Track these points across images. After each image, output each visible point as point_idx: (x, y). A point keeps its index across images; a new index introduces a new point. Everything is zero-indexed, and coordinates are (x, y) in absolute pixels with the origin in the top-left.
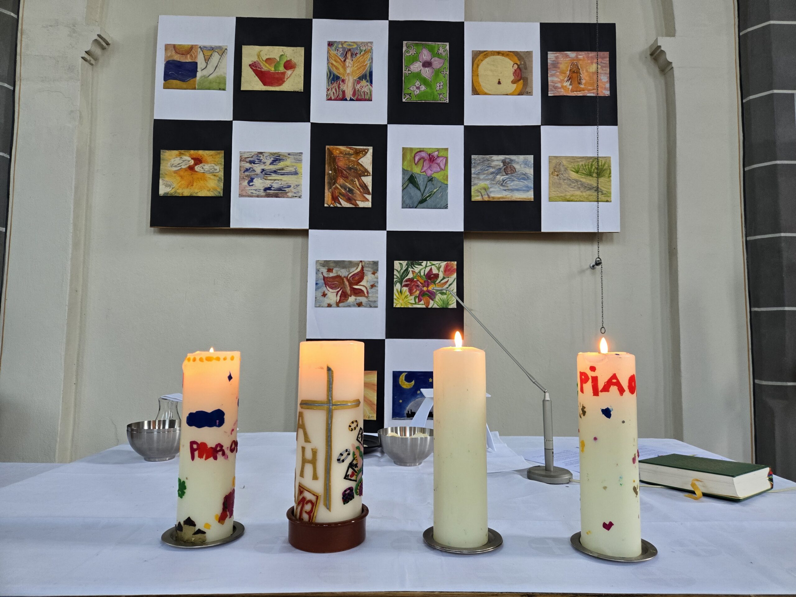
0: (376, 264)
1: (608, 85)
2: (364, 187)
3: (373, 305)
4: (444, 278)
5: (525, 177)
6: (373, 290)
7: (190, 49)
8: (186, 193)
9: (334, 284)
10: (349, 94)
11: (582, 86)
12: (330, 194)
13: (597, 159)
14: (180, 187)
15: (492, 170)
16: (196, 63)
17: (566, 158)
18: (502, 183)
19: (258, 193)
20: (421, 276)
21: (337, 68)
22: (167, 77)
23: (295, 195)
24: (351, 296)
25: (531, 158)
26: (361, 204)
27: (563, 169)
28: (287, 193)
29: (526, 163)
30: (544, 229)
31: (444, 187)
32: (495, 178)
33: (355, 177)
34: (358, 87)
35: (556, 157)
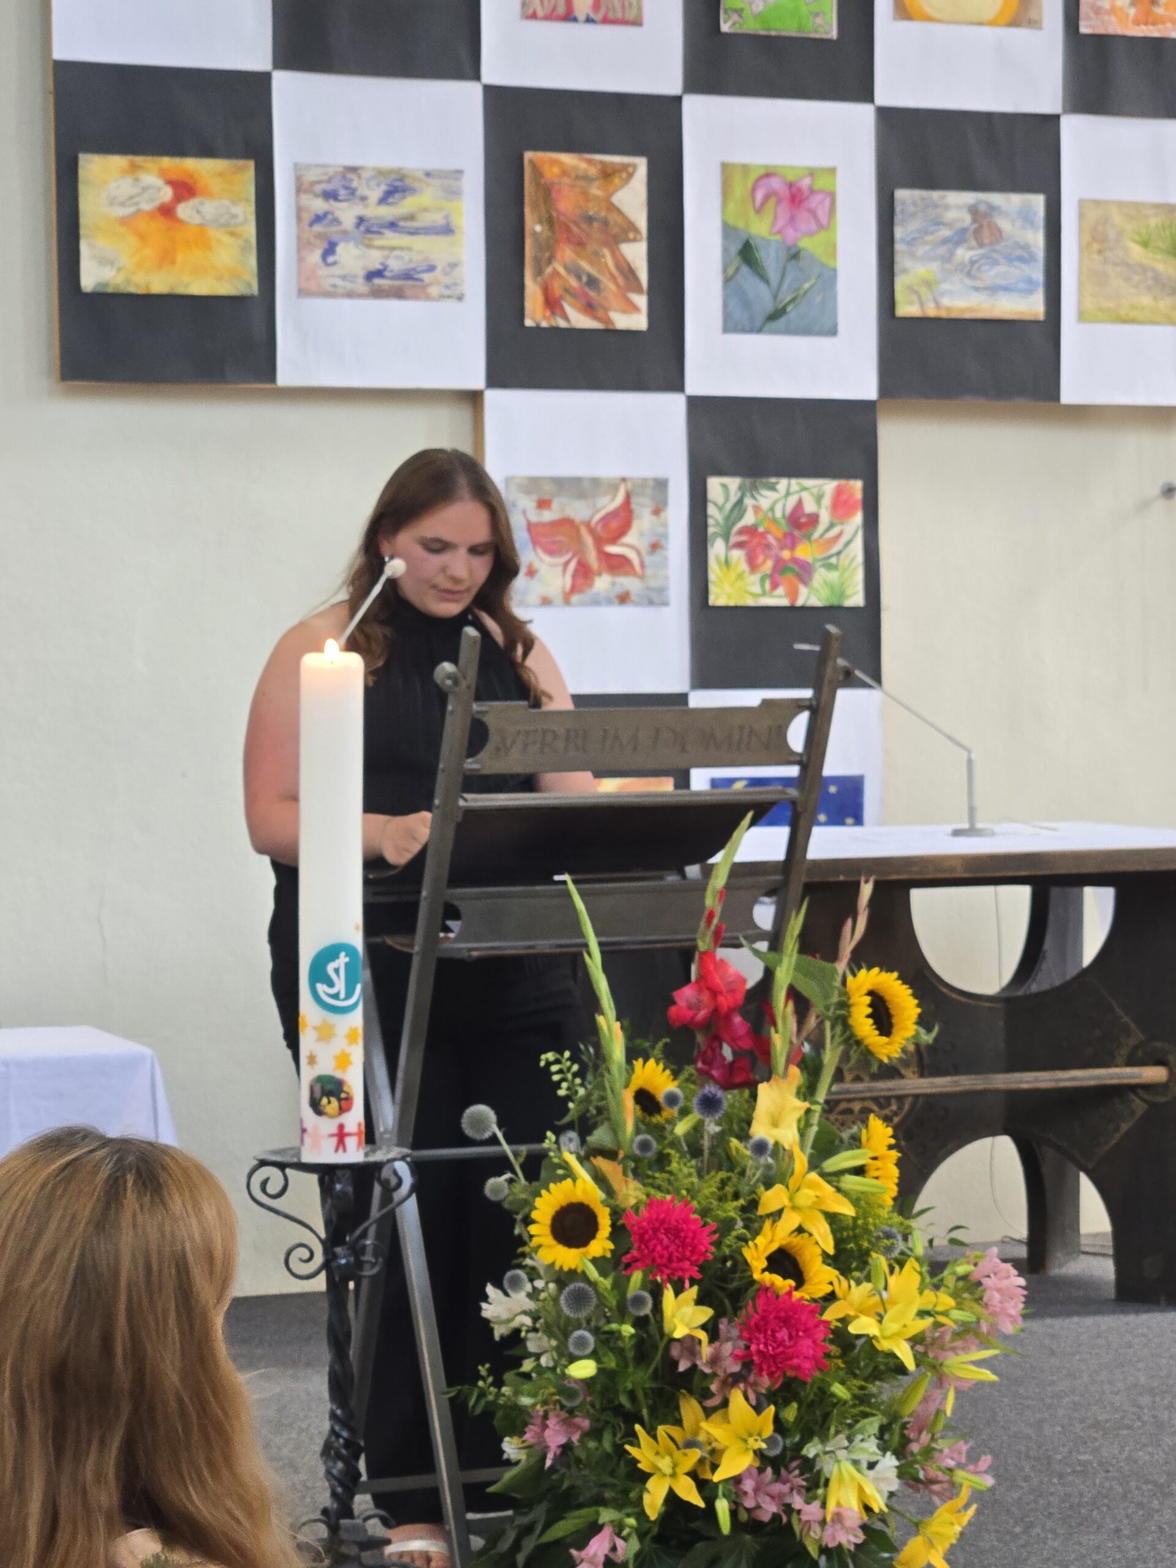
0: (661, 485)
2: (629, 273)
3: (656, 599)
4: (832, 526)
5: (1024, 254)
6: (656, 558)
8: (159, 284)
9: (554, 543)
11: (1160, 10)
12: (539, 291)
14: (138, 265)
15: (945, 233)
17: (1120, 204)
18: (970, 270)
19: (348, 285)
20: (774, 520)
23: (447, 292)
24: (599, 574)
25: (1038, 202)
26: (623, 321)
27: (1112, 236)
28: (428, 285)
29: (1026, 216)
30: (1066, 397)
31: (828, 278)
32: (952, 254)
33: (606, 244)
35: (1097, 203)
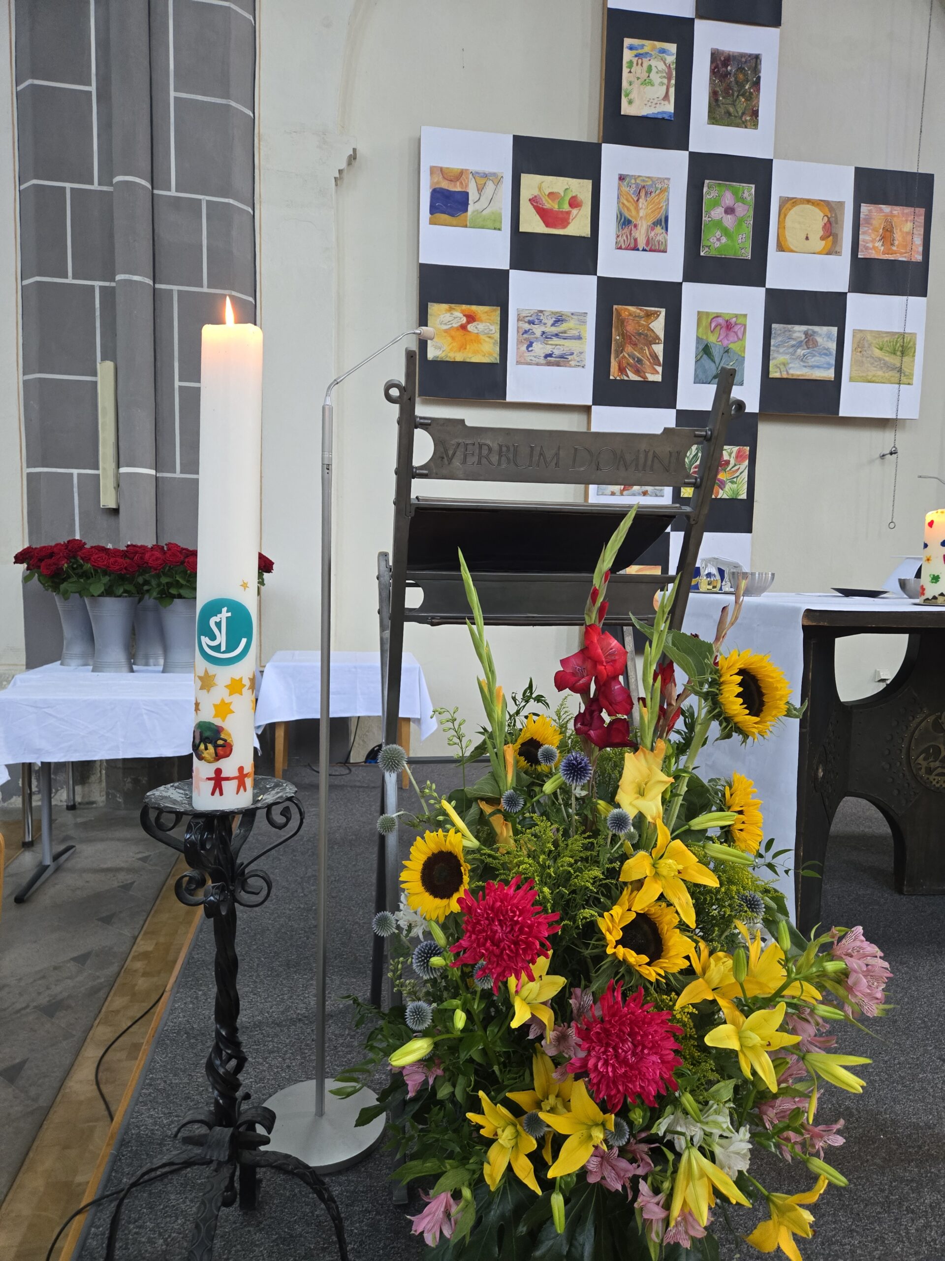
1: (921, 249)
2: (655, 356)
3: (659, 493)
4: (735, 465)
5: (826, 353)
7: (459, 175)
8: (459, 357)
10: (641, 244)
11: (894, 248)
12: (617, 364)
13: (903, 335)
14: (451, 350)
15: (793, 342)
16: (467, 194)
17: (871, 331)
18: (803, 358)
19: (537, 360)
21: (628, 209)
22: (433, 209)
23: (578, 364)
25: (835, 330)
26: (651, 378)
27: (866, 345)
28: (570, 361)
29: (829, 336)
30: (842, 413)
31: (741, 361)
32: (795, 352)
33: (646, 345)
34: (652, 234)
35: (861, 331)
